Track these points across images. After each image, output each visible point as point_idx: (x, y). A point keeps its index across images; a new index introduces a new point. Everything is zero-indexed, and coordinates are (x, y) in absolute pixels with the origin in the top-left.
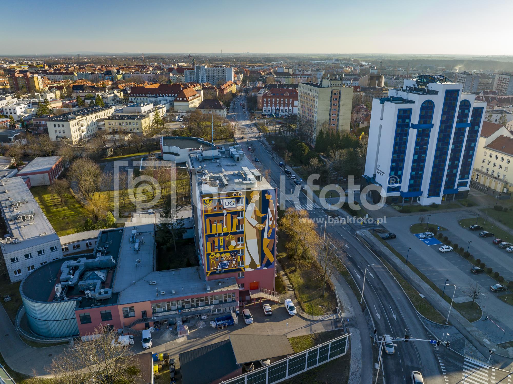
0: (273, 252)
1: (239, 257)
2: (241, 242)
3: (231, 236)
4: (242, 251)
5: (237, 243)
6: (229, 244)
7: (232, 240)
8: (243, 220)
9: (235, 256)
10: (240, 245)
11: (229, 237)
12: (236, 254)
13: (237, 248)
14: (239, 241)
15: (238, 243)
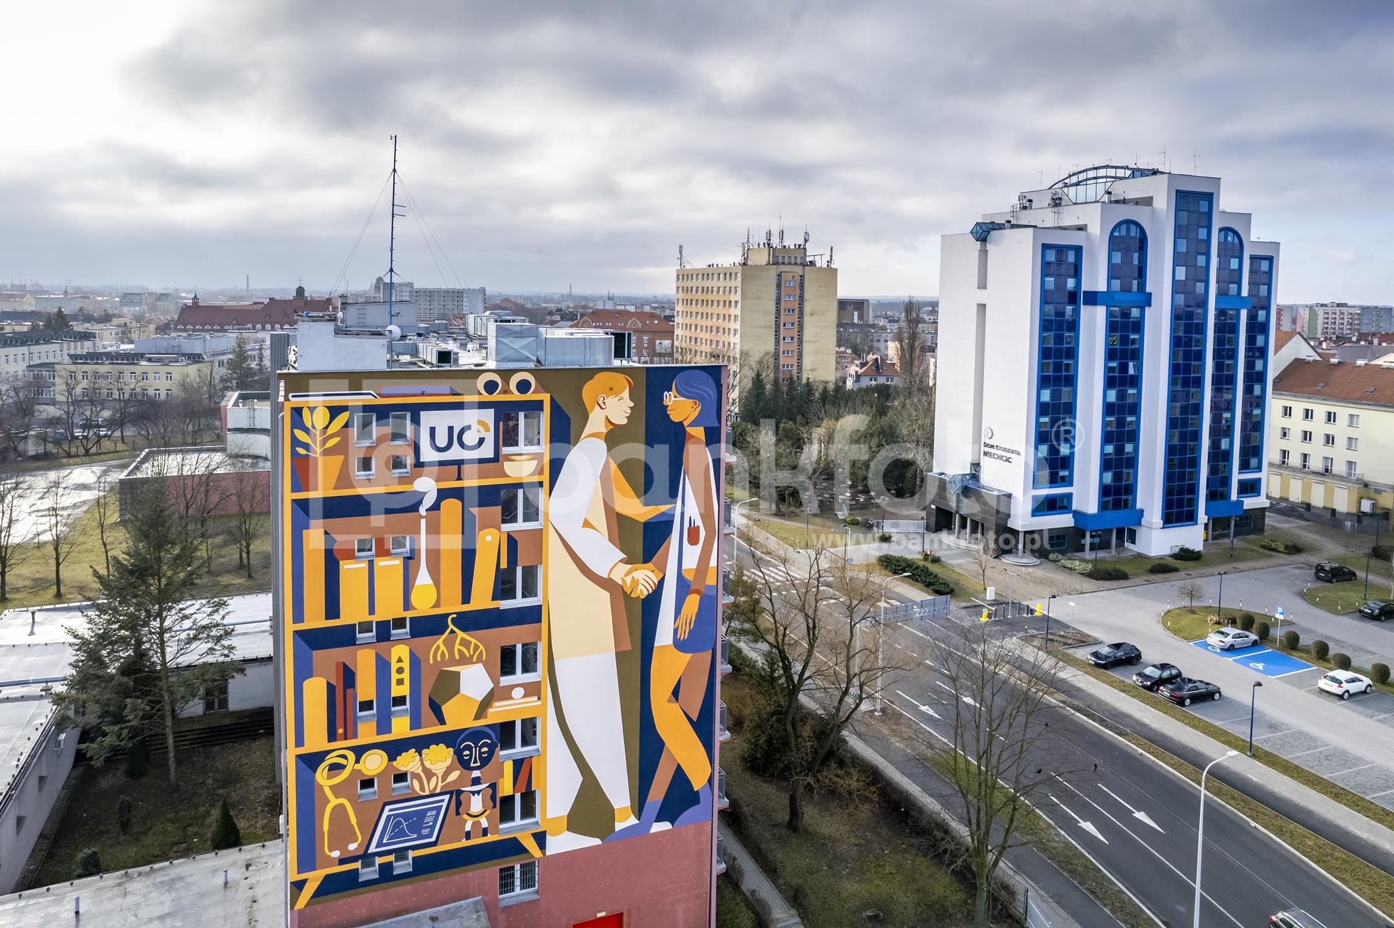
0: (703, 726)
1: (508, 768)
2: (519, 677)
3: (461, 634)
4: (530, 726)
5: (496, 682)
6: (449, 684)
7: (465, 661)
8: (538, 535)
9: (485, 762)
10: (518, 693)
11: (449, 644)
12: (491, 753)
13: (499, 712)
14: (507, 665)
15: (506, 681)
